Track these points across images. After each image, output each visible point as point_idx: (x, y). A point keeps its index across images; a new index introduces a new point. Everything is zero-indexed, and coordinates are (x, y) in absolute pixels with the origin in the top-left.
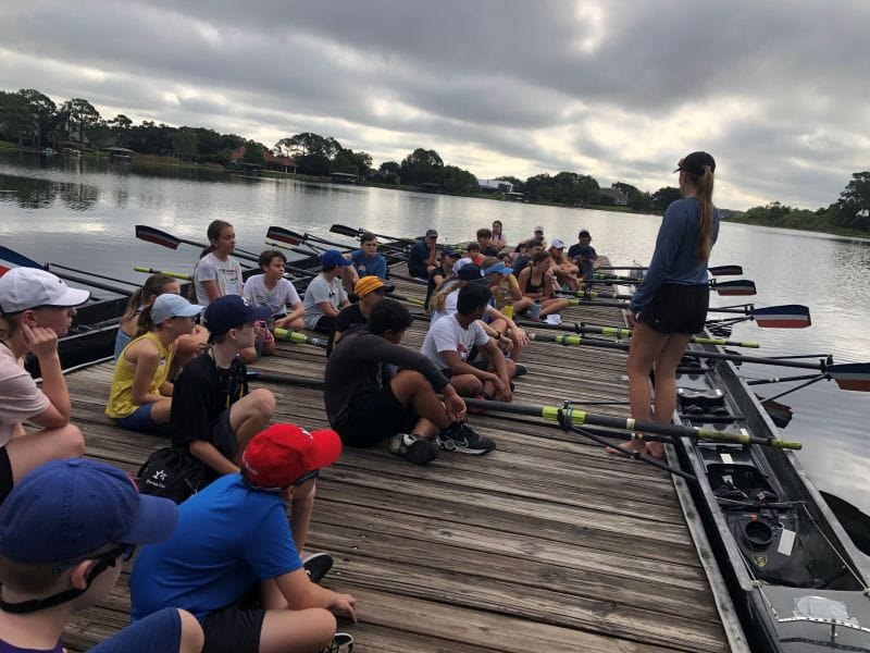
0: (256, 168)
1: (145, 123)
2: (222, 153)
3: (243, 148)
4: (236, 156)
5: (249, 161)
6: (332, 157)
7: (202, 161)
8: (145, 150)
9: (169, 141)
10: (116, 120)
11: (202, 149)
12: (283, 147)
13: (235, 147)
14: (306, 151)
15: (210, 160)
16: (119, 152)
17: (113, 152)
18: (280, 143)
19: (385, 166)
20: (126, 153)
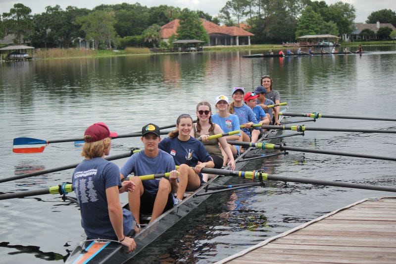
0: (195, 45)
1: (49, 9)
2: (150, 32)
3: (177, 21)
4: (169, 33)
5: (185, 37)
6: (299, 16)
7: (122, 47)
8: (51, 44)
9: (79, 27)
10: (13, 11)
11: (121, 31)
12: (231, 11)
13: (167, 21)
14: (262, 11)
15: (133, 44)
16: (17, 52)
17: (11, 52)
18: (226, 7)
19: (375, 18)
20: (25, 51)
